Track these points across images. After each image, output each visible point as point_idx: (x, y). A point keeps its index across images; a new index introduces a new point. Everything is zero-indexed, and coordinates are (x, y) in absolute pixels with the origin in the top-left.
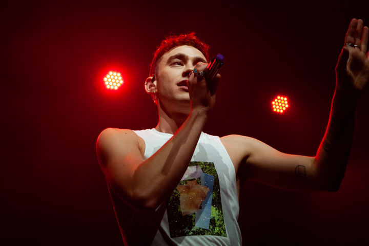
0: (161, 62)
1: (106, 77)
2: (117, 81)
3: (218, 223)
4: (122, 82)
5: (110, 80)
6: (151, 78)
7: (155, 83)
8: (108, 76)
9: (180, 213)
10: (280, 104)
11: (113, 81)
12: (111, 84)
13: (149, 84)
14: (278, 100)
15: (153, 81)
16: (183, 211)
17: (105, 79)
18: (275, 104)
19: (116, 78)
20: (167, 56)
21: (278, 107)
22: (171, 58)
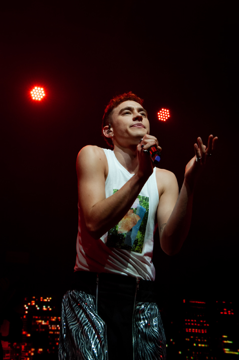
0: (114, 114)
1: (32, 91)
2: (41, 94)
3: (139, 243)
4: (44, 95)
5: (35, 93)
6: (107, 126)
7: (111, 129)
8: (34, 90)
9: (116, 231)
10: (164, 115)
11: (38, 94)
12: (36, 96)
13: (106, 131)
14: (162, 111)
15: (109, 128)
16: (119, 230)
17: (32, 92)
18: (160, 115)
19: (40, 91)
20: (117, 110)
21: (162, 117)
22: (122, 110)
